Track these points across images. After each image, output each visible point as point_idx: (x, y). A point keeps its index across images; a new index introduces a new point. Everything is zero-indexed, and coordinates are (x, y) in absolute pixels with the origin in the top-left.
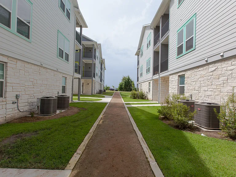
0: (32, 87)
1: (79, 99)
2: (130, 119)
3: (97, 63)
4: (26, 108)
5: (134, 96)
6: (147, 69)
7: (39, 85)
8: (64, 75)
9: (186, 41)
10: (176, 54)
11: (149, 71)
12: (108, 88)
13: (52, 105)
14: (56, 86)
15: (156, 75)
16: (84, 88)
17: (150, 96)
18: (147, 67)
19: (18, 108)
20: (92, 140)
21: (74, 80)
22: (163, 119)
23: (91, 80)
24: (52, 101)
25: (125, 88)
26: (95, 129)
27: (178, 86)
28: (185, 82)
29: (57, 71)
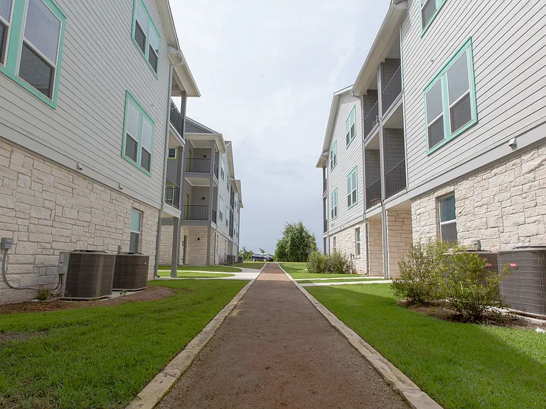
0: (49, 223)
1: (174, 274)
2: (315, 307)
3: (222, 186)
4: (28, 280)
5: (318, 267)
6: (349, 197)
7: (69, 221)
8: (136, 205)
9: (450, 107)
10: (427, 143)
11: (354, 200)
12: (248, 254)
13: (100, 272)
14: (114, 230)
15: (373, 208)
16: (188, 249)
17: (360, 265)
18: (349, 192)
19: (4, 277)
20: (211, 347)
21: (163, 228)
22: (409, 304)
23: (206, 229)
24: (102, 260)
25: (292, 254)
26: (221, 325)
27: (438, 224)
28: (457, 212)
29: (119, 191)
